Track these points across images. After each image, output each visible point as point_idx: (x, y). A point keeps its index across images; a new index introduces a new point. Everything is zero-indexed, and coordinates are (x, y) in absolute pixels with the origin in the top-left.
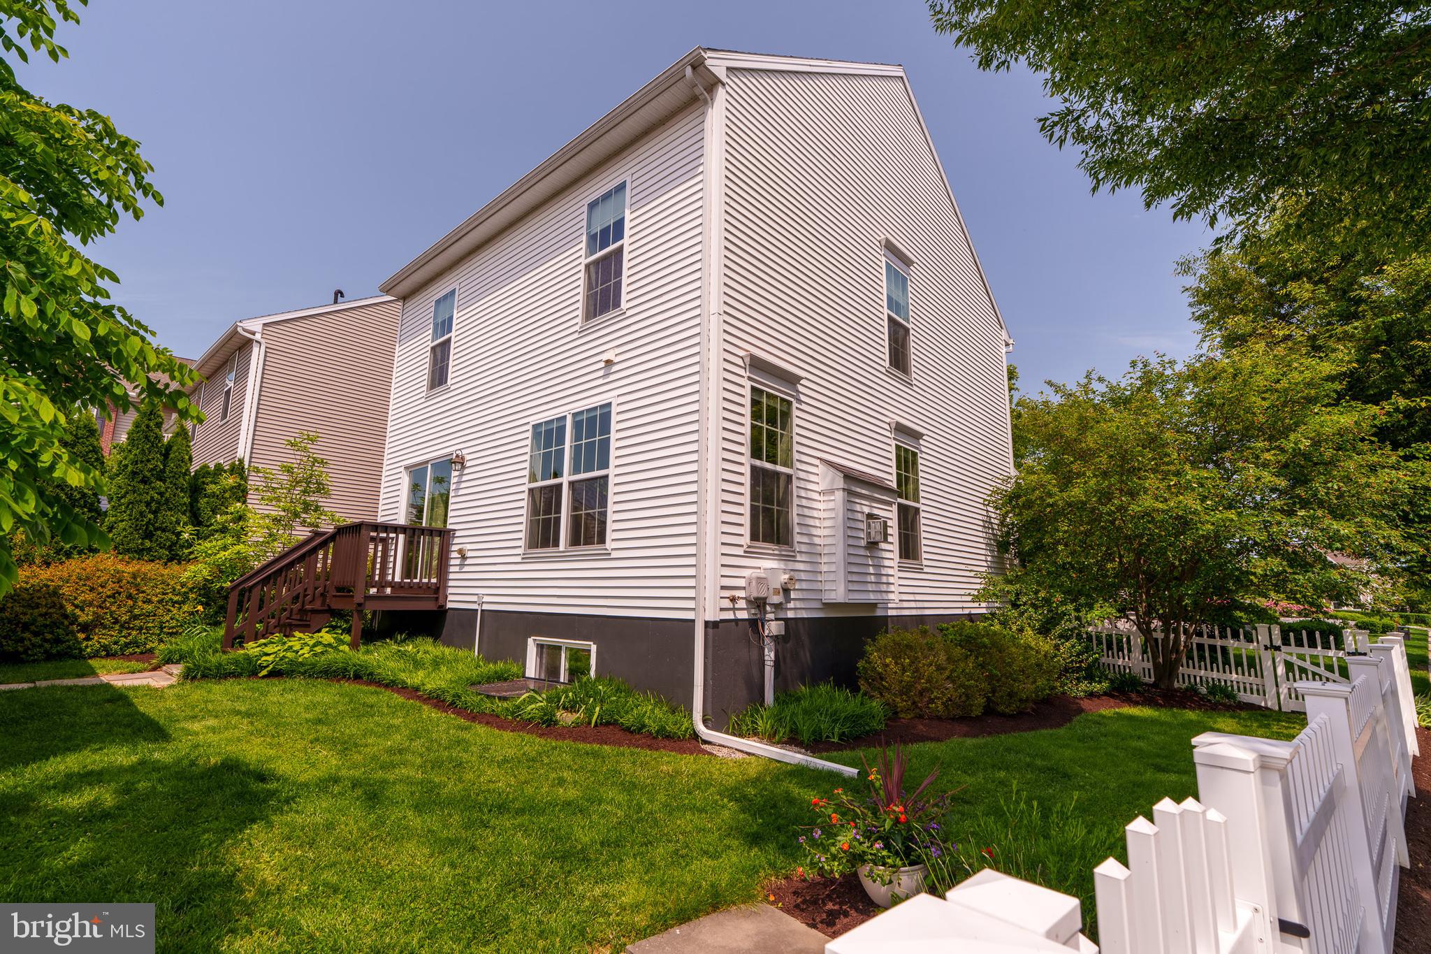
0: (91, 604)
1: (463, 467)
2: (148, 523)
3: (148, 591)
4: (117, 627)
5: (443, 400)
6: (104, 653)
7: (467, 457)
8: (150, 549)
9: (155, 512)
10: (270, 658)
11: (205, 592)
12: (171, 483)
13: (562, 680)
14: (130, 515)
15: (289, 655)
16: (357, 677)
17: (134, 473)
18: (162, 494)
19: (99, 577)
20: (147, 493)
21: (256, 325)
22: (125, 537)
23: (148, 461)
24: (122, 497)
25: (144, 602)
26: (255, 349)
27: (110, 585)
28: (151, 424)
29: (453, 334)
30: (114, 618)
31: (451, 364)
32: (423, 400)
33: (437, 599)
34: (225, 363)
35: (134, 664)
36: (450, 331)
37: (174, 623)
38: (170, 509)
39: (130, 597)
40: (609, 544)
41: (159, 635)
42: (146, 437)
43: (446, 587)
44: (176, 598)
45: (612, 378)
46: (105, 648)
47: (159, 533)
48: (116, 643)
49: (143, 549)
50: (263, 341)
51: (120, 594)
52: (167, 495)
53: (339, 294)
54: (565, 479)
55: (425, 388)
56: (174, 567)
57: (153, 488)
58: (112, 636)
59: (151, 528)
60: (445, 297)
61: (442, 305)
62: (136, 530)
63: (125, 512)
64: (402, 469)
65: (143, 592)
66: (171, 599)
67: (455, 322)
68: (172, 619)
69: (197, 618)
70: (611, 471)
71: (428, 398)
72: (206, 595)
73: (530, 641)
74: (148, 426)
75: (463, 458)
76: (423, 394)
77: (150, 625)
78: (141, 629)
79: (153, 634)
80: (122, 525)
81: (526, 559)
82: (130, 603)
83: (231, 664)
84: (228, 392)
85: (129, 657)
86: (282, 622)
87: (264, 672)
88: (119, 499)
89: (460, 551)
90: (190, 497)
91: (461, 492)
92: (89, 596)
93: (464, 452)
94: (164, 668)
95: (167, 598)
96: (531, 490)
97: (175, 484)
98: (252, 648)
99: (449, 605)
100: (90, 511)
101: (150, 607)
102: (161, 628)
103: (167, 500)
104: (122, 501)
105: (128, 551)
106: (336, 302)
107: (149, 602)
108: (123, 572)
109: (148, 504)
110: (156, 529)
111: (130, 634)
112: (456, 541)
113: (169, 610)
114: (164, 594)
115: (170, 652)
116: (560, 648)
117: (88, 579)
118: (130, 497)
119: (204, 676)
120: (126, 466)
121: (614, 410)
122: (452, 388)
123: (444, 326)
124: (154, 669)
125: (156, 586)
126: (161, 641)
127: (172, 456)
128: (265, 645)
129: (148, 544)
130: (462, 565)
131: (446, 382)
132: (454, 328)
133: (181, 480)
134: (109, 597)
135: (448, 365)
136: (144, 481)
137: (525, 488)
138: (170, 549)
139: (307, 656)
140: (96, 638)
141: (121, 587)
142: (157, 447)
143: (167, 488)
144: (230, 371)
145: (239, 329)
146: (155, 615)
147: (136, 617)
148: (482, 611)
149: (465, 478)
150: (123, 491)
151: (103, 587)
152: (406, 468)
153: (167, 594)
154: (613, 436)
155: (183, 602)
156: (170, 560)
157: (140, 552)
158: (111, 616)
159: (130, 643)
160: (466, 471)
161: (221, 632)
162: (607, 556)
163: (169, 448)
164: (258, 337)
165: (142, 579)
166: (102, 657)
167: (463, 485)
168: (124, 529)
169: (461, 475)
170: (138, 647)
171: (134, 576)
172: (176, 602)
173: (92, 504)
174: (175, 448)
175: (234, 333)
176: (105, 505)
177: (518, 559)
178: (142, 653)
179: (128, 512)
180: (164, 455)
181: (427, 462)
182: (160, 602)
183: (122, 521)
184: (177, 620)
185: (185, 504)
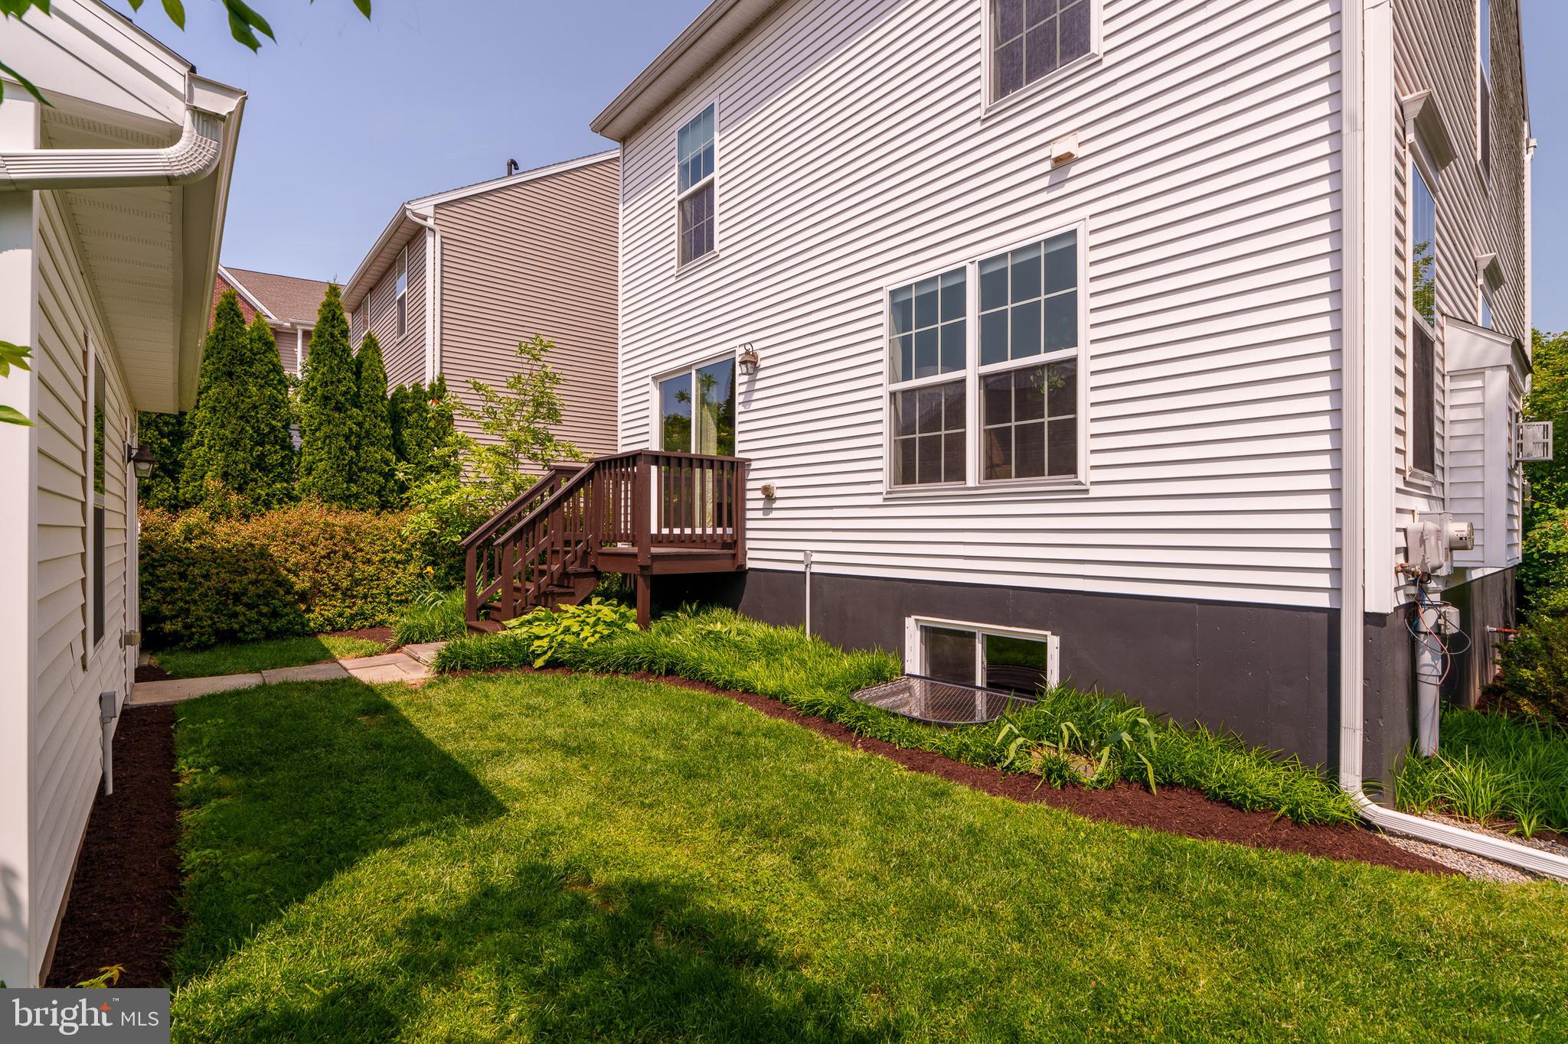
0: (305, 567)
1: (756, 369)
2: (351, 462)
3: (366, 549)
4: (339, 595)
5: (705, 275)
6: (329, 628)
7: (761, 354)
8: (357, 496)
9: (356, 448)
10: (545, 643)
11: (430, 546)
12: (369, 409)
13: (979, 683)
14: (329, 453)
15: (570, 638)
16: (670, 672)
17: (326, 398)
18: (360, 424)
19: (308, 533)
20: (344, 424)
21: (426, 208)
22: (328, 480)
23: (339, 381)
24: (316, 430)
25: (364, 563)
26: (430, 240)
27: (323, 543)
28: (336, 333)
29: (716, 174)
30: (333, 584)
31: (717, 219)
32: (673, 280)
33: (734, 556)
34: (391, 265)
35: (366, 643)
36: (710, 169)
37: (401, 589)
38: (373, 444)
39: (346, 556)
40: (1084, 473)
41: (387, 604)
42: (333, 350)
43: (745, 539)
44: (399, 557)
45: (1069, 187)
46: (330, 621)
47: (364, 474)
48: (341, 615)
49: (349, 496)
50: (437, 228)
51: (335, 552)
52: (367, 425)
53: (513, 164)
54: (972, 372)
55: (675, 263)
56: (390, 519)
57: (350, 417)
58: (335, 606)
59: (355, 468)
60: (696, 122)
61: (690, 136)
62: (339, 471)
63: (322, 449)
64: (649, 380)
65: (361, 550)
66: (393, 558)
67: (717, 155)
68: (398, 583)
69: (427, 581)
70: (1083, 350)
71: (679, 277)
72: (432, 553)
73: (910, 623)
74: (332, 335)
75: (754, 355)
76: (673, 271)
77: (375, 591)
78: (365, 597)
79: (380, 603)
80: (321, 466)
81: (890, 500)
82: (349, 564)
83: (497, 651)
84: (402, 301)
85: (358, 633)
86: (542, 591)
87: (539, 663)
88: (314, 432)
89: (766, 490)
90: (392, 427)
91: (754, 406)
92: (303, 558)
93: (756, 346)
94: (405, 649)
95: (389, 556)
96: (893, 394)
97: (374, 411)
98: (515, 629)
99: (750, 564)
100: (283, 448)
101: (371, 570)
102: (389, 595)
103: (367, 432)
104: (317, 434)
105: (333, 498)
106: (510, 174)
107: (369, 562)
108: (334, 525)
109: (347, 438)
110: (361, 470)
111: (354, 604)
112: (752, 475)
113: (393, 573)
114: (384, 552)
115: (409, 628)
116: (972, 635)
117: (295, 535)
118: (325, 429)
119: (465, 667)
120: (315, 389)
121: (1083, 242)
122: (723, 255)
123: (699, 165)
124: (395, 649)
125: (372, 543)
126: (390, 611)
127: (364, 374)
128: (530, 622)
129: (354, 489)
130: (767, 510)
131: (711, 247)
132: (717, 164)
133: (379, 405)
134: (323, 557)
135: (711, 223)
136: (338, 408)
137: (883, 392)
138: (379, 494)
139: (591, 640)
140: (317, 609)
141: (335, 544)
142: (347, 363)
143: (365, 417)
144: (400, 273)
145: (408, 213)
146: (378, 579)
147: (357, 583)
148: (811, 573)
149: (758, 385)
150: (316, 422)
151: (314, 545)
152: (655, 378)
153: (387, 551)
154: (1084, 288)
155: (407, 562)
156: (383, 507)
157: (347, 499)
158: (330, 582)
159: (356, 615)
160: (760, 375)
161: (460, 599)
162: (1081, 494)
163: (359, 363)
164: (430, 222)
165: (357, 534)
166: (327, 633)
167: (757, 395)
168: (325, 471)
169: (753, 381)
170: (366, 619)
171: (347, 530)
172: (398, 562)
173: (284, 440)
174: (366, 364)
175: (402, 219)
176: (297, 441)
177: (879, 500)
178: (371, 627)
179: (326, 449)
180: (355, 374)
181: (690, 367)
182: (382, 561)
183: (321, 460)
184: (405, 585)
185: (388, 437)
